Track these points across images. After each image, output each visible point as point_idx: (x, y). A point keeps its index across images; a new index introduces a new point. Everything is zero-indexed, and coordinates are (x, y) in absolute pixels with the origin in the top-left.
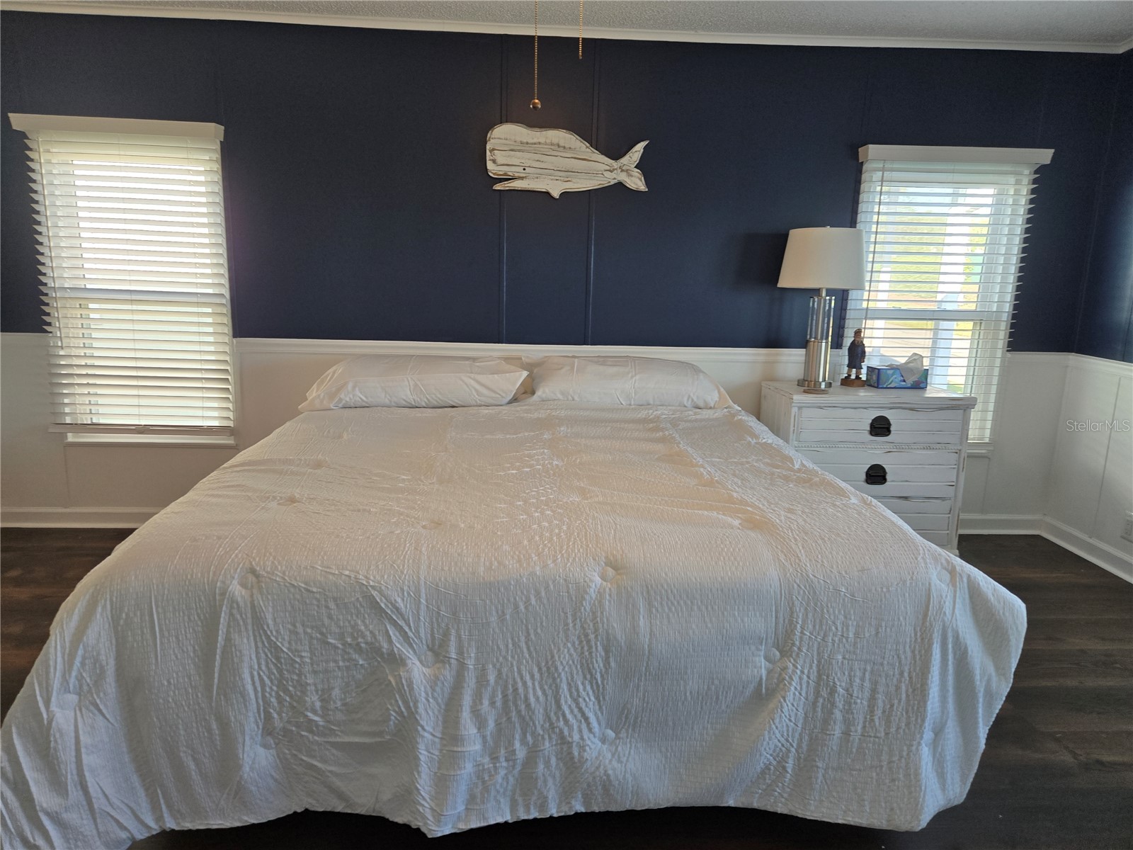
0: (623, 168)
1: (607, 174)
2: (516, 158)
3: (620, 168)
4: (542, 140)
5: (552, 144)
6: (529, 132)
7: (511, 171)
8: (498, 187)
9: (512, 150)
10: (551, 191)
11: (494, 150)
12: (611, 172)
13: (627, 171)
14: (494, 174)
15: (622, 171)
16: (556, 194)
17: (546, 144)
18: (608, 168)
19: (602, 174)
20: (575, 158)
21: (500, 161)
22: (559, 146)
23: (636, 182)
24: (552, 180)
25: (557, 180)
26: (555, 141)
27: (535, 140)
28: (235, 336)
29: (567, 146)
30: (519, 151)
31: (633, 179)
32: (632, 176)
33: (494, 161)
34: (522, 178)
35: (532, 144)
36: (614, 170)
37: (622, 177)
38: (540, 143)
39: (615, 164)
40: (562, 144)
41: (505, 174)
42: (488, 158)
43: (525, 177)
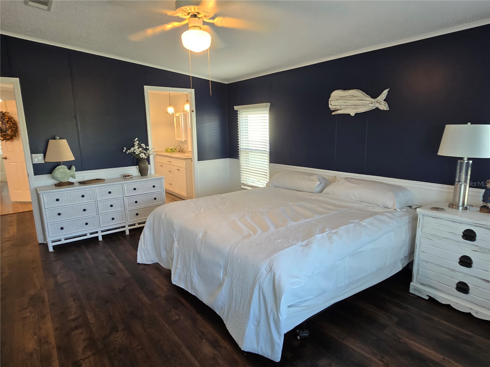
0: (378, 102)
1: (370, 105)
2: (337, 103)
3: (376, 102)
4: (347, 95)
5: (351, 96)
6: (343, 92)
7: (337, 107)
8: (333, 114)
9: (336, 100)
10: (350, 114)
11: (331, 100)
12: (372, 103)
13: (379, 102)
14: (332, 109)
15: (377, 103)
16: (353, 114)
17: (349, 96)
18: (370, 102)
19: (368, 105)
20: (358, 100)
21: (332, 104)
22: (353, 96)
23: (384, 107)
24: (351, 109)
25: (353, 109)
26: (352, 94)
27: (345, 95)
28: (270, 162)
29: (356, 96)
30: (339, 100)
31: (382, 105)
32: (381, 104)
33: (331, 105)
34: (341, 109)
35: (345, 96)
36: (373, 103)
37: (378, 105)
38: (346, 96)
39: (373, 100)
40: (354, 95)
41: (335, 109)
42: (329, 104)
43: (342, 109)
